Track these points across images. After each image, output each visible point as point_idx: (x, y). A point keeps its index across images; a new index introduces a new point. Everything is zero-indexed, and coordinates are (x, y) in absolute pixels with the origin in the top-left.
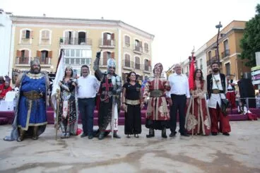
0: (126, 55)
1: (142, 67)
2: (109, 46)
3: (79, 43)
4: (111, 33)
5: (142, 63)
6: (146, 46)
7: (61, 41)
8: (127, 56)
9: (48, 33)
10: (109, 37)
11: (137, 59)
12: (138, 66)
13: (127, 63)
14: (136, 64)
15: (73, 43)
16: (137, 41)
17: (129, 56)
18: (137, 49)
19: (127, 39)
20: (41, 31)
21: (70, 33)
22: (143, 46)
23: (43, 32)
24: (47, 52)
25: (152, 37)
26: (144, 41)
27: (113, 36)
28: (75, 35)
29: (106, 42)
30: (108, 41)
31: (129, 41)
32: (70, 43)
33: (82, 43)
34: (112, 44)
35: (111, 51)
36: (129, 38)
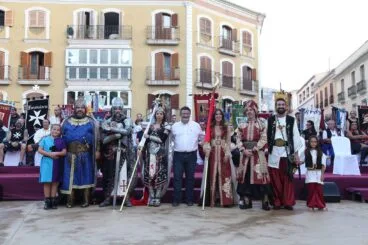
0: (203, 59)
1: (238, 83)
2: (167, 42)
3: (107, 36)
4: (171, 13)
5: (238, 74)
6: (247, 37)
7: (70, 31)
8: (205, 62)
9: (42, 15)
10: (167, 22)
11: (227, 67)
12: (228, 81)
13: (206, 75)
14: (224, 78)
15: (95, 35)
16: (227, 27)
17: (209, 60)
18: (227, 44)
19: (206, 25)
20: (27, 13)
21: (87, 14)
22: (240, 37)
23: (32, 14)
24: (41, 55)
25: (259, 18)
26: (241, 27)
27: (174, 19)
28: (97, 20)
29: (161, 33)
30: (164, 30)
31: (209, 30)
32: (87, 36)
33: (112, 36)
34: (173, 36)
35: (171, 51)
36: (209, 23)
